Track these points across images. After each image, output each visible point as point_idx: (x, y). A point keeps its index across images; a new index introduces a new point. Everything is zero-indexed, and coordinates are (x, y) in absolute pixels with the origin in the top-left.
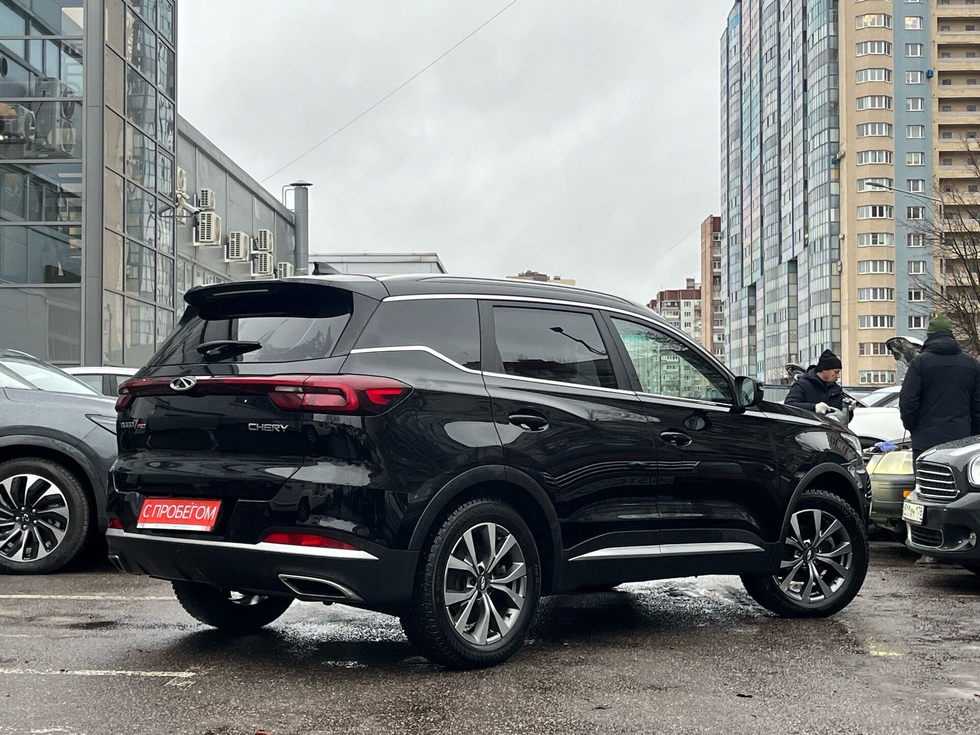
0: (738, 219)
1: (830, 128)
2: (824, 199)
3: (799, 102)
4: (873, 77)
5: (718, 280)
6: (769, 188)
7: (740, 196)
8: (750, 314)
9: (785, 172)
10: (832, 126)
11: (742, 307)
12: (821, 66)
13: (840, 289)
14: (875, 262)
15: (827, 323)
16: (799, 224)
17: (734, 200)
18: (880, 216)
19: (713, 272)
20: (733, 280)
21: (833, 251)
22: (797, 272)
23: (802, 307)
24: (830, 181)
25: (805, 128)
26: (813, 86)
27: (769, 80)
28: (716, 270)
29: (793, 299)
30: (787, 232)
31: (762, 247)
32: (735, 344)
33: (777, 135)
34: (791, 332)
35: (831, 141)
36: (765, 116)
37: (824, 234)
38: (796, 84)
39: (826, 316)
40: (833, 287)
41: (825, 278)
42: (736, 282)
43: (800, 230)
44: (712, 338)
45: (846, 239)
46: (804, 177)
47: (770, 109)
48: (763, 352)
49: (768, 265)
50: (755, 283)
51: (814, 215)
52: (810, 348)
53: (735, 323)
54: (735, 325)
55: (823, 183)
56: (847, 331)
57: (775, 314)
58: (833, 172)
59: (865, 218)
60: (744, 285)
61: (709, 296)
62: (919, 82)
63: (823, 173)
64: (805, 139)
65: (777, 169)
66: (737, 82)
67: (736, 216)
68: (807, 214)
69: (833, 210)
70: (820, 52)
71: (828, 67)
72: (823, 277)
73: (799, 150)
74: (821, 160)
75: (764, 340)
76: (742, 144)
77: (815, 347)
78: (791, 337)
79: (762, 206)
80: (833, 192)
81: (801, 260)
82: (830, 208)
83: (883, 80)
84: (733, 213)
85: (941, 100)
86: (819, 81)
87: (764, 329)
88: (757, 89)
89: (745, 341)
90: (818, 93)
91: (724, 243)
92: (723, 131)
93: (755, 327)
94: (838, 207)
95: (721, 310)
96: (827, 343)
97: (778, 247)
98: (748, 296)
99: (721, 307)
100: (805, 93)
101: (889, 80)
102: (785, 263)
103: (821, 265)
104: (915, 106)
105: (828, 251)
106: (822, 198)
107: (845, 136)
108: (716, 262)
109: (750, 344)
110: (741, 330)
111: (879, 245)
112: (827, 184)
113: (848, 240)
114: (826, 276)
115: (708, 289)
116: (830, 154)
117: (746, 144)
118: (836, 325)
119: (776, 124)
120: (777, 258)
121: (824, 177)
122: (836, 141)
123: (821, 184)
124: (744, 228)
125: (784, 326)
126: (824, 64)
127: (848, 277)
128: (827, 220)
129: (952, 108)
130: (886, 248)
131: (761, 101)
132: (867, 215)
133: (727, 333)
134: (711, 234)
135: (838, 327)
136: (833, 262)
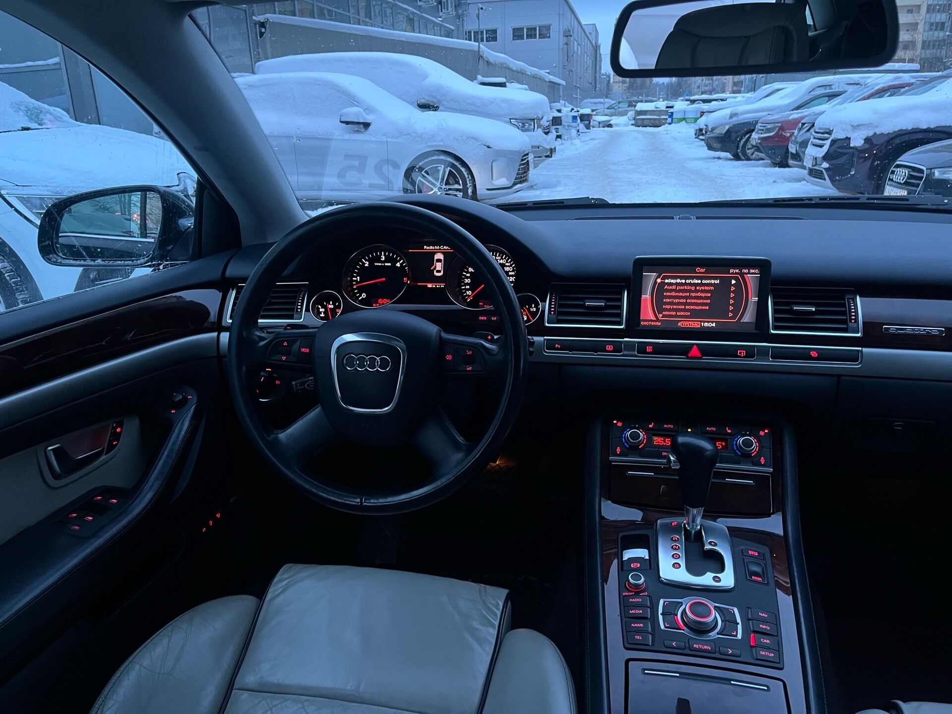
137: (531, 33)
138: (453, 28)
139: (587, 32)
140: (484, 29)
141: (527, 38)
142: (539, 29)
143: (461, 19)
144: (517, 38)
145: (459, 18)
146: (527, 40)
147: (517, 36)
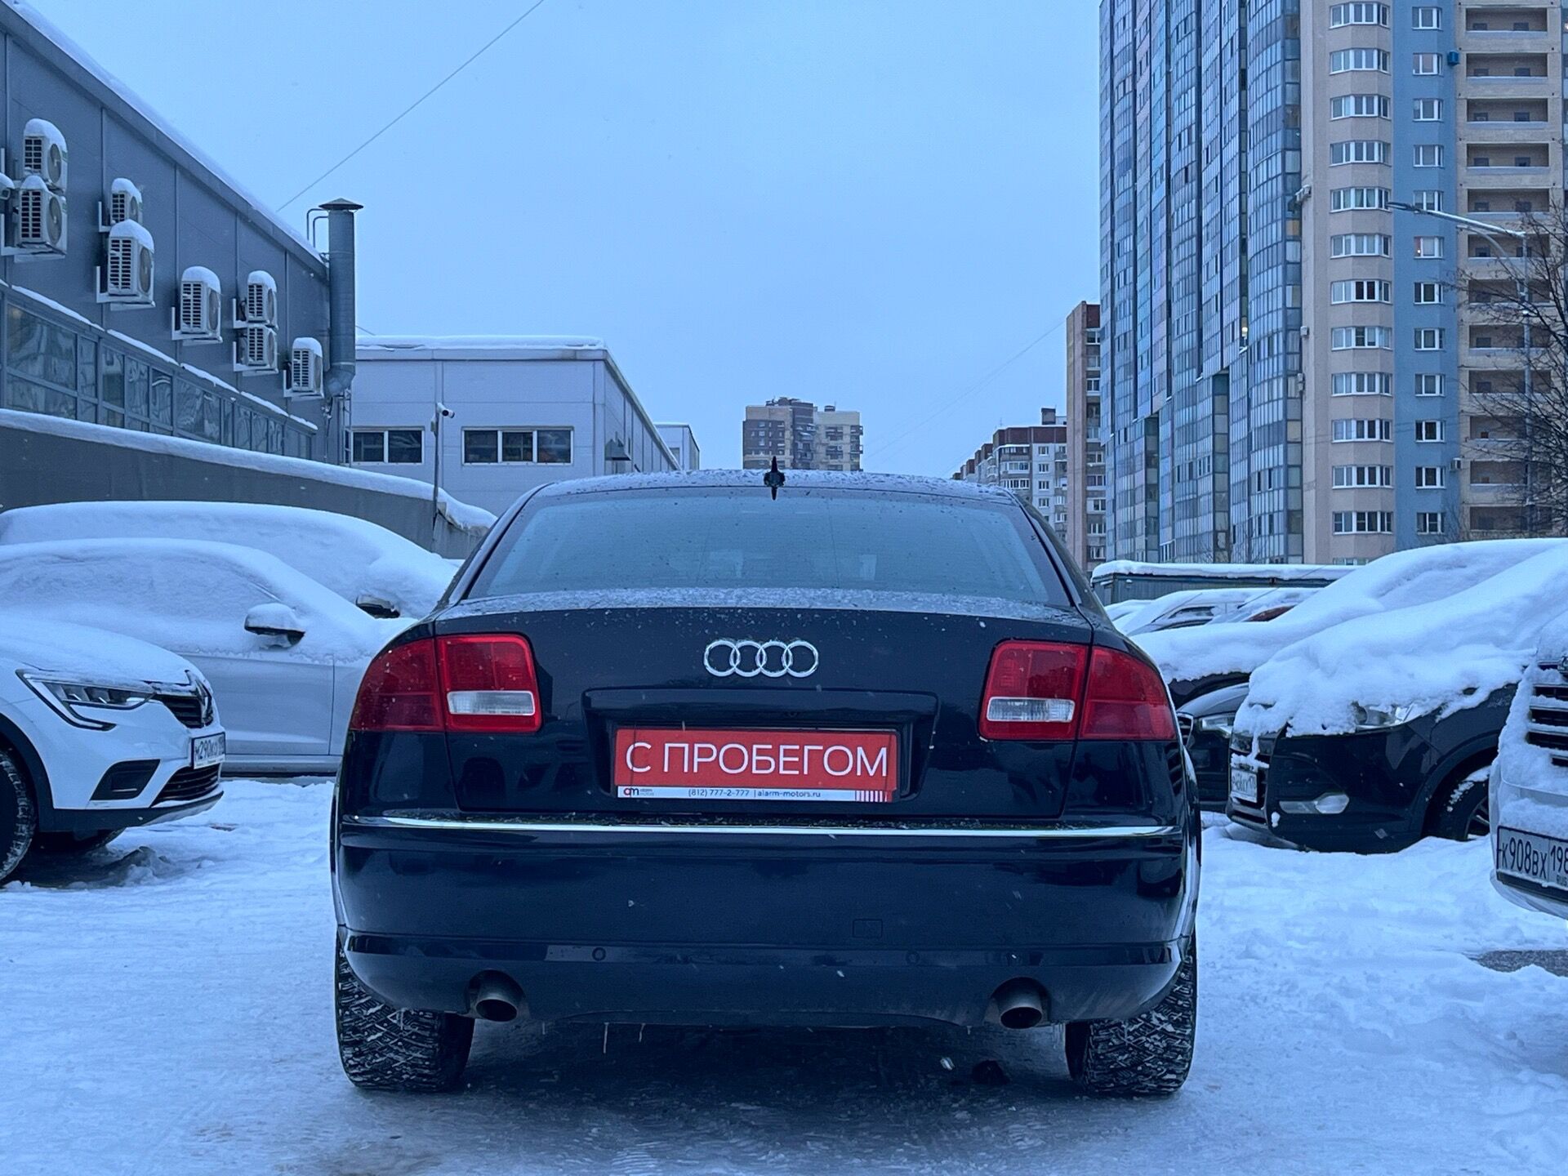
0: (1129, 304)
1: (1285, 150)
2: (1275, 269)
3: (1233, 106)
4: (1358, 63)
5: (1094, 409)
6: (1181, 252)
7: (1132, 268)
8: (1148, 465)
9: (1208, 225)
10: (1289, 145)
11: (1136, 453)
12: (1271, 45)
13: (1301, 420)
14: (1360, 376)
15: (1279, 478)
16: (1232, 311)
17: (1122, 275)
18: (1368, 298)
19: (1087, 397)
20: (1121, 407)
21: (1290, 357)
22: (1228, 395)
23: (1236, 452)
24: (1285, 240)
25: (1242, 151)
26: (1257, 78)
27: (1181, 72)
28: (1092, 393)
29: (1222, 440)
30: (1212, 327)
31: (1169, 352)
32: (1123, 515)
33: (1194, 164)
34: (1217, 495)
35: (1287, 171)
36: (1175, 131)
37: (1275, 328)
38: (1228, 77)
39: (1278, 467)
40: (1289, 418)
41: (1275, 403)
42: (1126, 412)
43: (1233, 323)
44: (1085, 505)
45: (1311, 335)
46: (1241, 234)
47: (1183, 120)
48: (1171, 528)
49: (1179, 382)
50: (1157, 413)
51: (1258, 297)
52: (1250, 521)
53: (1125, 479)
54: (1124, 483)
55: (1274, 242)
56: (1313, 492)
57: (1191, 465)
58: (1290, 223)
59: (1343, 301)
60: (1139, 416)
61: (1079, 437)
62: (1435, 72)
63: (1274, 225)
64: (1243, 169)
65: (1195, 221)
66: (1127, 77)
67: (1125, 302)
68: (1247, 296)
69: (1289, 289)
70: (1269, 22)
71: (1283, 47)
72: (1273, 401)
73: (1233, 188)
74: (1269, 205)
75: (1173, 507)
76: (1135, 180)
77: (1260, 519)
78: (1218, 503)
79: (1169, 284)
80: (1289, 258)
81: (1234, 374)
82: (1285, 285)
83: (1375, 67)
84: (1120, 296)
85: (1471, 104)
86: (1267, 70)
87: (1173, 490)
88: (1161, 88)
89: (1140, 509)
90: (1265, 91)
91: (1105, 347)
92: (1104, 159)
93: (1158, 484)
94: (1298, 283)
95: (1100, 460)
96: (1279, 511)
97: (1196, 351)
98: (1147, 434)
99: (1100, 456)
100: (1243, 92)
101: (1385, 68)
102: (1208, 378)
103: (1269, 380)
104: (1429, 113)
105: (1281, 357)
106: (1272, 268)
107: (1311, 162)
108: (1091, 380)
109: (1149, 514)
110: (1133, 491)
111: (1367, 346)
112: (1280, 245)
113: (1315, 338)
114: (1278, 400)
115: (1079, 426)
116: (1285, 193)
117: (1143, 180)
118: (1294, 482)
119: (1194, 146)
120: (1195, 370)
121: (1275, 231)
122: (1297, 171)
123: (1269, 244)
124: (1139, 321)
125: (1206, 485)
126: (1276, 41)
127: (1315, 401)
128: (1280, 306)
129: (1489, 117)
130: (1379, 352)
131: (1168, 109)
132: (1348, 296)
133: (1109, 497)
134: (1083, 334)
135: (1298, 484)
136: (1290, 376)
137: (518, 445)
138: (315, 427)
139: (667, 446)
140: (385, 428)
141: (504, 460)
142: (538, 438)
143: (334, 405)
144: (477, 457)
145: (331, 404)
146: (505, 463)
147: (475, 451)
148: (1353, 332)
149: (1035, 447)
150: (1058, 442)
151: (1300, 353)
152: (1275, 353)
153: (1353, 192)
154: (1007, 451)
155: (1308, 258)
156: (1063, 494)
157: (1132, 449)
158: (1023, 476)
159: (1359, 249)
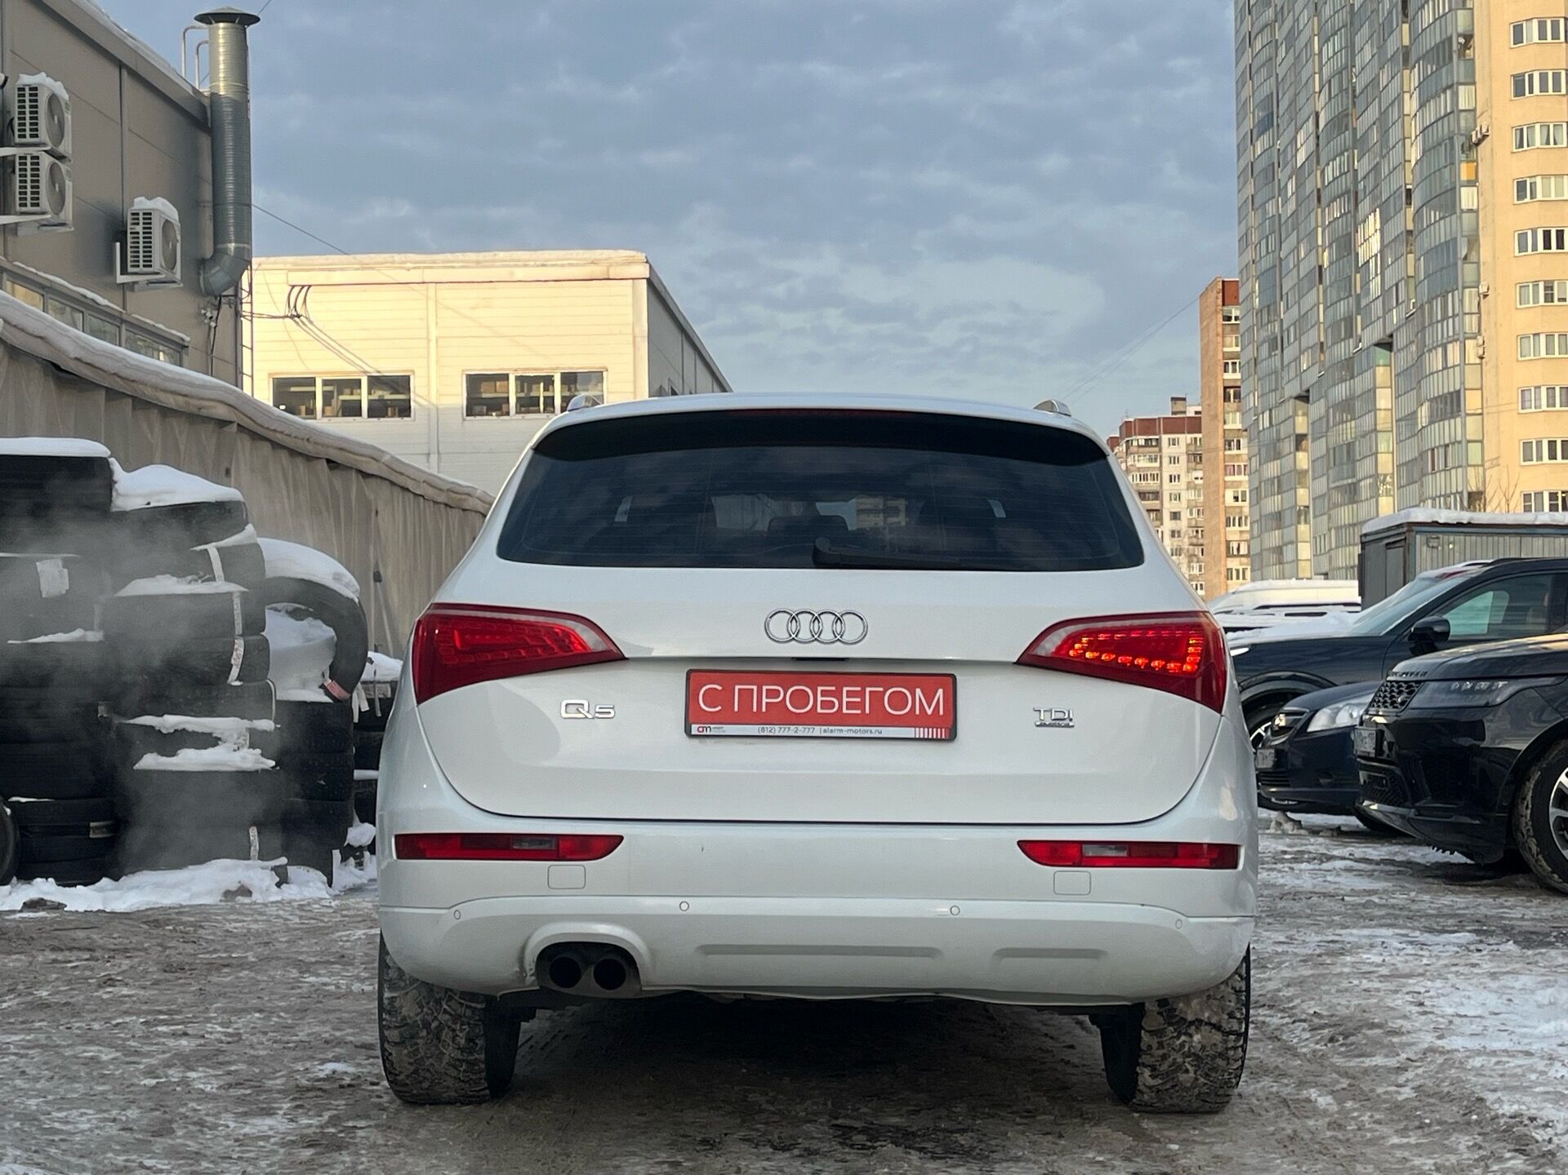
1: (1458, 84)
2: (1447, 219)
3: (1393, 42)
5: (1232, 393)
7: (1275, 234)
8: (1298, 448)
10: (1462, 79)
11: (1282, 436)
13: (1481, 389)
14: (1550, 337)
15: (1457, 455)
16: (1396, 271)
17: (1264, 243)
18: (1558, 248)
19: (1224, 380)
20: (1264, 387)
21: (1467, 318)
22: (1391, 365)
23: (1404, 428)
24: (1460, 185)
25: (1405, 91)
26: (1422, 7)
28: (1229, 375)
29: (1385, 415)
30: (1371, 291)
32: (1268, 505)
33: (1347, 113)
34: (1380, 478)
35: (1460, 107)
39: (1455, 442)
40: (1467, 386)
41: (1451, 370)
43: (1397, 285)
44: (1224, 497)
45: (1492, 294)
46: (1406, 184)
48: (1325, 517)
49: (1332, 354)
50: (1308, 391)
53: (1270, 465)
54: (1269, 470)
55: (1446, 189)
57: (1348, 445)
58: (1464, 167)
59: (1529, 252)
60: (1286, 396)
61: (1215, 422)
63: (1445, 170)
64: (1406, 111)
67: (1267, 272)
68: (1414, 252)
72: (1447, 368)
73: (1395, 134)
74: (1439, 148)
75: (1328, 493)
77: (1434, 501)
78: (1380, 486)
80: (1464, 207)
81: (1400, 341)
84: (1261, 266)
87: (1327, 475)
88: (1307, 33)
89: (1289, 498)
90: (1432, 20)
91: (1245, 323)
93: (1309, 469)
94: (1475, 233)
95: (1239, 447)
96: (1456, 493)
97: (1352, 318)
98: (1295, 414)
99: (1239, 442)
100: (1406, 26)
102: (1368, 348)
103: (1443, 346)
105: (1457, 319)
106: (1444, 217)
107: (1488, 97)
108: (1228, 362)
109: (1299, 502)
110: (1280, 478)
111: (1556, 303)
112: (1453, 191)
113: (1497, 295)
114: (1454, 366)
115: (1215, 410)
116: (1459, 132)
118: (1475, 459)
120: (1352, 341)
121: (1446, 179)
122: (1471, 107)
123: (1440, 192)
124: (1285, 291)
125: (1366, 467)
132: (1535, 246)
133: (1252, 486)
134: (1218, 312)
135: (1479, 462)
136: (1465, 339)
148: (1541, 286)
149: (1165, 438)
150: (1189, 432)
151: (1479, 313)
152: (1450, 314)
153: (1537, 126)
154: (1135, 443)
155: (1485, 207)
156: (1195, 487)
157: (1278, 432)
158: (1154, 468)
159: (1546, 193)
